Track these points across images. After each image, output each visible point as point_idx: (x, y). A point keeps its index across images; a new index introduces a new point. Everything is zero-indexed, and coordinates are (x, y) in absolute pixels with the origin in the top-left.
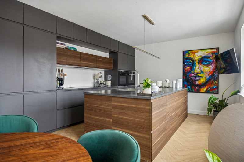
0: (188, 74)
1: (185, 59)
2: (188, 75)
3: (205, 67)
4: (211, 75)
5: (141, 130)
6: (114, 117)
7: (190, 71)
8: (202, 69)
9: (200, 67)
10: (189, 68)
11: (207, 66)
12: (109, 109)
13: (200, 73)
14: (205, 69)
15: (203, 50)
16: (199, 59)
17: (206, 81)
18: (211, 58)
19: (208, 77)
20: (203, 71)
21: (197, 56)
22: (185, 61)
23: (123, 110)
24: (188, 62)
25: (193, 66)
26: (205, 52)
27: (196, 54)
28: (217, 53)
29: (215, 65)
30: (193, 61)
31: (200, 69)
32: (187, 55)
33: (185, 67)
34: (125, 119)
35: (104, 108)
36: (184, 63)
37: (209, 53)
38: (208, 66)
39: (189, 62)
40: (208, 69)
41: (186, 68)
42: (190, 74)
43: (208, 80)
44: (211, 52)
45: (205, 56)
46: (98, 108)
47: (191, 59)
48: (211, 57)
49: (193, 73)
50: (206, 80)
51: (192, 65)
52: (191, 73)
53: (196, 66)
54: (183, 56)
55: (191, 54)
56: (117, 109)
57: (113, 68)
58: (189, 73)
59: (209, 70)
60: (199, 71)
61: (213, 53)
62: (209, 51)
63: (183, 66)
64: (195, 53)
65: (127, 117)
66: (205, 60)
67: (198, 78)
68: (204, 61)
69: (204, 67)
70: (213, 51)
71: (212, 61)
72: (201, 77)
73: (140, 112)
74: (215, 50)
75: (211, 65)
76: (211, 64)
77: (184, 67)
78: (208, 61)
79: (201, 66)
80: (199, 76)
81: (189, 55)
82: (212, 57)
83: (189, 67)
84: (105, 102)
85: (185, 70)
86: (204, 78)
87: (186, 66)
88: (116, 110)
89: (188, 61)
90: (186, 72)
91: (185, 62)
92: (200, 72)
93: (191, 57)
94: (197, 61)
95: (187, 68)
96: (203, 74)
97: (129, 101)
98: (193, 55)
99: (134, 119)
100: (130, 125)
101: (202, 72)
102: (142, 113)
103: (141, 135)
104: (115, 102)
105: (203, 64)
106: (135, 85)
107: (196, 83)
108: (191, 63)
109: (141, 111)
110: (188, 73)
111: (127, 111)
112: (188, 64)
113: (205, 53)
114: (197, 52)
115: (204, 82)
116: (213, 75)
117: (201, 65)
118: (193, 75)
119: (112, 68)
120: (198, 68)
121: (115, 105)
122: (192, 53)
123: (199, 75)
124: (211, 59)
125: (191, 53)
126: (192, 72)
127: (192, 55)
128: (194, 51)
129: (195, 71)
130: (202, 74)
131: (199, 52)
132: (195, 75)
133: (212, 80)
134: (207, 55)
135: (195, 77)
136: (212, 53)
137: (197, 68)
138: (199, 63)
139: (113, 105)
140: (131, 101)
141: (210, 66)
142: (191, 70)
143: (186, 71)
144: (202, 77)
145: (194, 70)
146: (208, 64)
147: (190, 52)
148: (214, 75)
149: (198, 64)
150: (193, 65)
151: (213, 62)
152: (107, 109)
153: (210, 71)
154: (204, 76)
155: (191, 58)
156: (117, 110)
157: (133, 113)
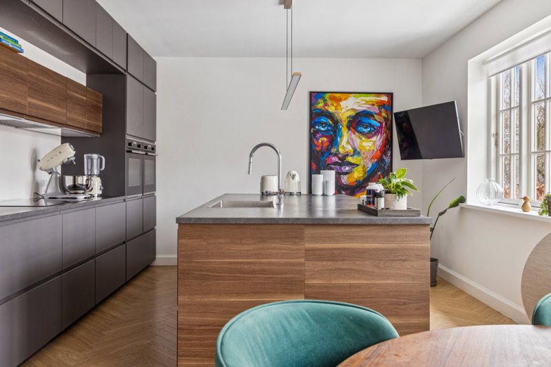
0: (323, 157)
1: (315, 116)
2: (322, 159)
3: (363, 139)
4: (376, 160)
5: (403, 307)
6: (310, 286)
7: (328, 149)
8: (355, 143)
9: (352, 139)
10: (325, 139)
11: (368, 136)
12: (293, 264)
13: (352, 156)
14: (364, 144)
15: (359, 95)
16: (350, 117)
17: (365, 176)
18: (376, 117)
19: (370, 165)
20: (358, 150)
21: (345, 109)
22: (316, 120)
23: (343, 260)
24: (322, 124)
25: (336, 136)
26: (362, 100)
27: (343, 103)
28: (388, 105)
29: (385, 135)
30: (336, 122)
31: (352, 143)
32: (321, 105)
33: (315, 135)
34: (351, 286)
35: (269, 264)
36: (312, 125)
37: (373, 105)
38: (369, 138)
39: (326, 124)
40: (371, 145)
41: (317, 140)
42: (328, 157)
43: (370, 173)
44: (377, 103)
45: (364, 111)
46: (246, 266)
47: (330, 116)
48: (377, 114)
49: (336, 155)
50: (365, 174)
51: (332, 133)
52: (331, 154)
53: (341, 136)
54: (311, 105)
55: (329, 102)
56: (323, 260)
57: (103, 127)
58: (326, 154)
59: (372, 148)
60: (349, 148)
61: (381, 105)
62: (373, 98)
63: (310, 134)
64: (340, 100)
65: (358, 279)
66: (363, 121)
67: (347, 168)
68: (360, 123)
69: (361, 139)
70: (381, 101)
71: (379, 125)
72: (354, 164)
73: (400, 260)
74: (385, 98)
75: (376, 134)
76: (377, 131)
77: (313, 136)
78: (371, 125)
79: (353, 136)
80: (350, 164)
81: (326, 104)
82: (380, 114)
83: (325, 137)
84: (273, 245)
85: (316, 146)
86: (360, 168)
87: (318, 135)
88: (320, 265)
89: (323, 120)
90: (318, 152)
91: (316, 123)
92: (352, 153)
93: (331, 111)
94: (345, 124)
95: (320, 141)
96: (359, 158)
97: (365, 234)
98: (335, 105)
99: (383, 282)
100: (369, 299)
101: (356, 152)
102: (406, 263)
103: (403, 322)
104: (314, 239)
105: (358, 132)
106: (155, 190)
107: (343, 181)
108: (329, 125)
109: (403, 258)
110: (323, 154)
111: (357, 262)
112: (322, 129)
113: (364, 102)
114: (345, 99)
115: (361, 179)
116: (381, 160)
117: (354, 133)
118: (335, 159)
119: (99, 127)
120: (348, 143)
121: (313, 250)
122: (333, 99)
123: (349, 159)
124: (375, 120)
125: (331, 99)
126: (333, 150)
127: (333, 105)
128: (337, 95)
129: (341, 150)
130: (356, 156)
131: (350, 98)
132: (340, 159)
133: (379, 173)
134: (369, 108)
135: (340, 165)
136: (379, 106)
137: (347, 141)
138: (349, 128)
139: (307, 250)
140: (371, 233)
141: (374, 139)
142: (331, 147)
143: (318, 149)
144: (358, 165)
145: (338, 146)
146: (370, 132)
147: (328, 95)
148: (384, 160)
149: (347, 130)
150: (335, 132)
151: (381, 127)
152: (286, 264)
153: (373, 150)
154: (362, 163)
155: (330, 113)
156: (324, 263)
157: (378, 267)
